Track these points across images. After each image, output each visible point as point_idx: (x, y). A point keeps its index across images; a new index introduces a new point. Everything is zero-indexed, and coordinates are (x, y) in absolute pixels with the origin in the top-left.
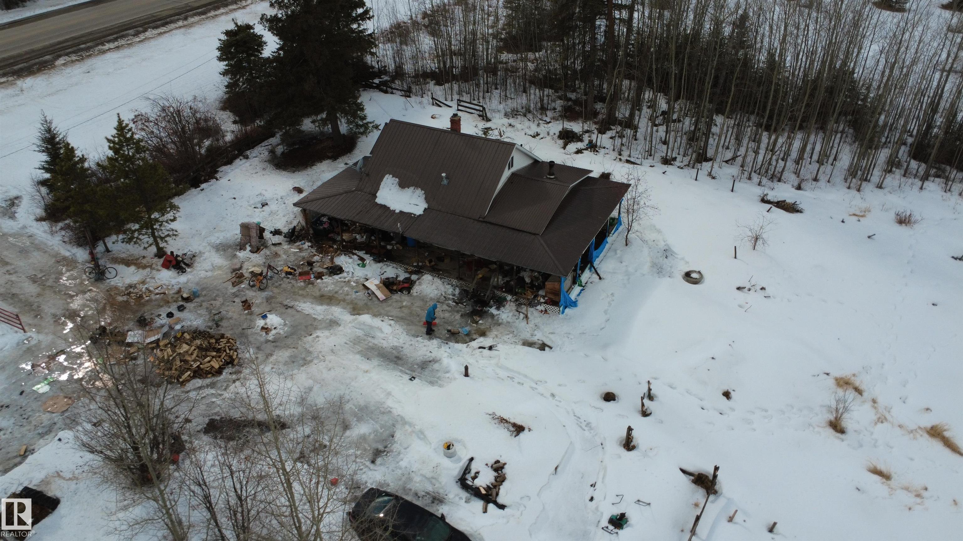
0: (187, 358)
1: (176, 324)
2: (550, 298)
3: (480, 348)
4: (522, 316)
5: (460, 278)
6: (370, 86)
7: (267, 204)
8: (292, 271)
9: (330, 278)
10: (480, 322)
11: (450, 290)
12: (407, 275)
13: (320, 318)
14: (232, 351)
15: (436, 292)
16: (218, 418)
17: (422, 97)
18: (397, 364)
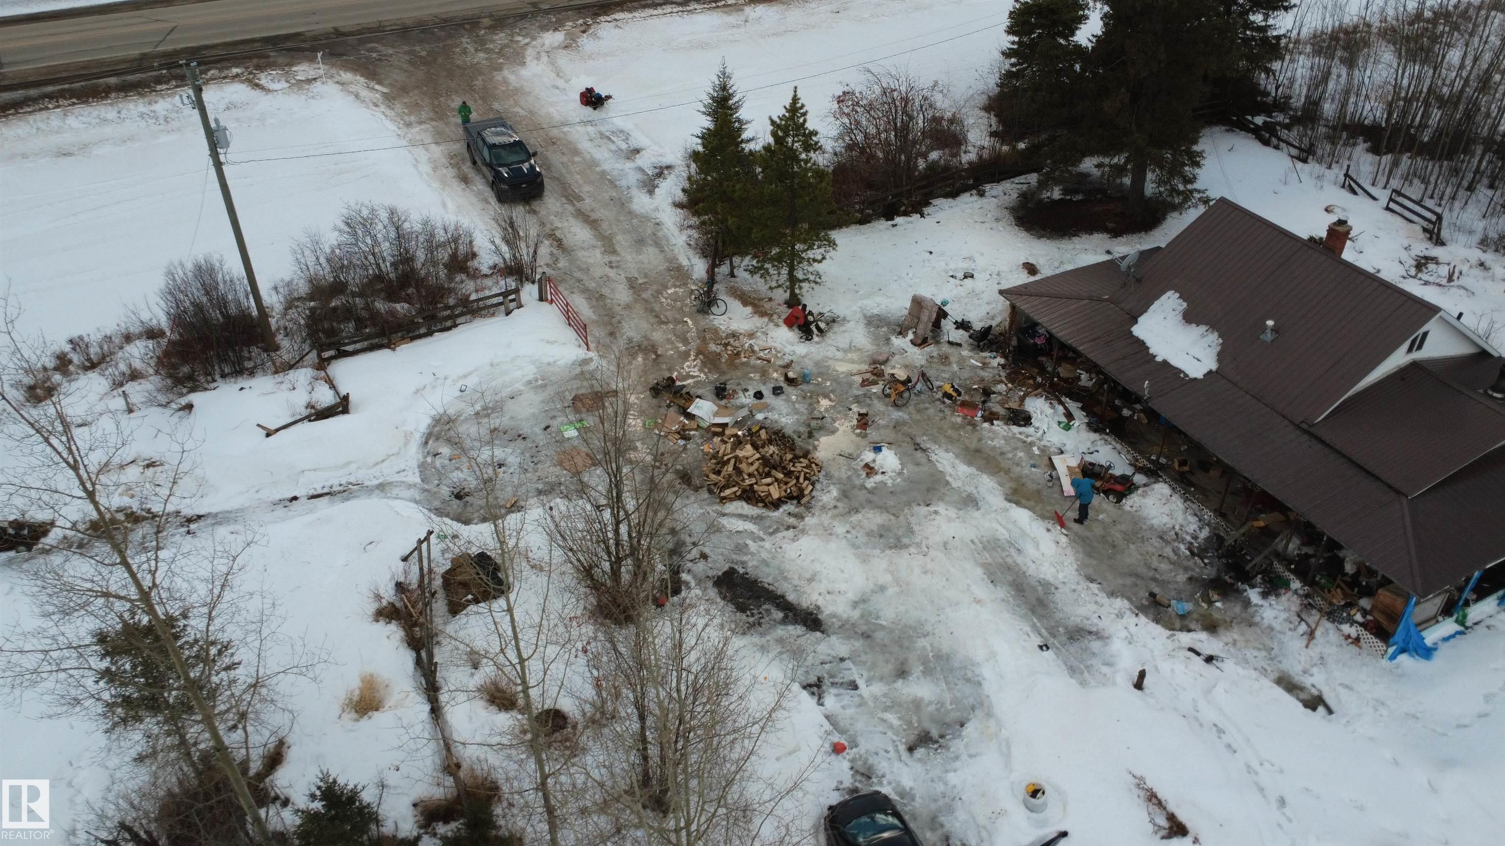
0: (743, 466)
1: (760, 411)
2: (1376, 621)
3: (1191, 650)
4: (1303, 627)
5: (1220, 513)
6: (1241, 126)
7: (972, 276)
8: (954, 394)
9: (1005, 427)
10: (1218, 604)
11: (1193, 525)
12: (1129, 471)
13: (955, 484)
14: (807, 482)
15: (1165, 519)
16: (741, 571)
17: (1329, 167)
18: (1033, 612)
